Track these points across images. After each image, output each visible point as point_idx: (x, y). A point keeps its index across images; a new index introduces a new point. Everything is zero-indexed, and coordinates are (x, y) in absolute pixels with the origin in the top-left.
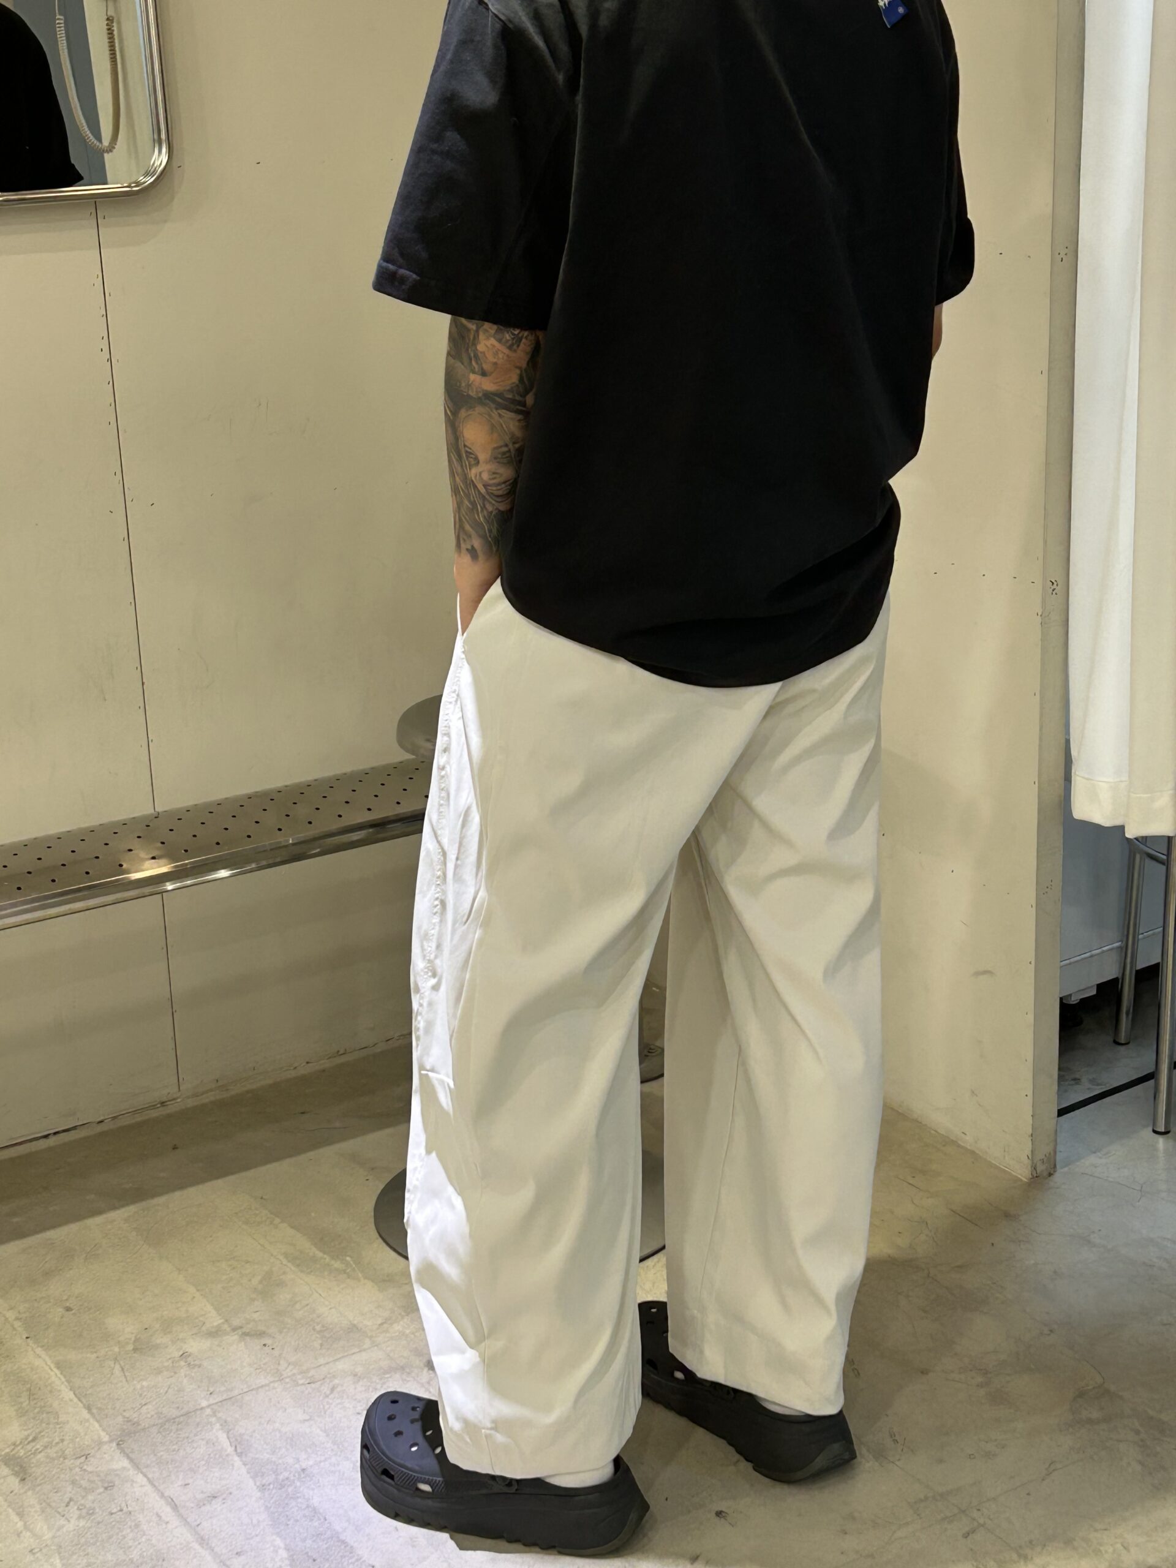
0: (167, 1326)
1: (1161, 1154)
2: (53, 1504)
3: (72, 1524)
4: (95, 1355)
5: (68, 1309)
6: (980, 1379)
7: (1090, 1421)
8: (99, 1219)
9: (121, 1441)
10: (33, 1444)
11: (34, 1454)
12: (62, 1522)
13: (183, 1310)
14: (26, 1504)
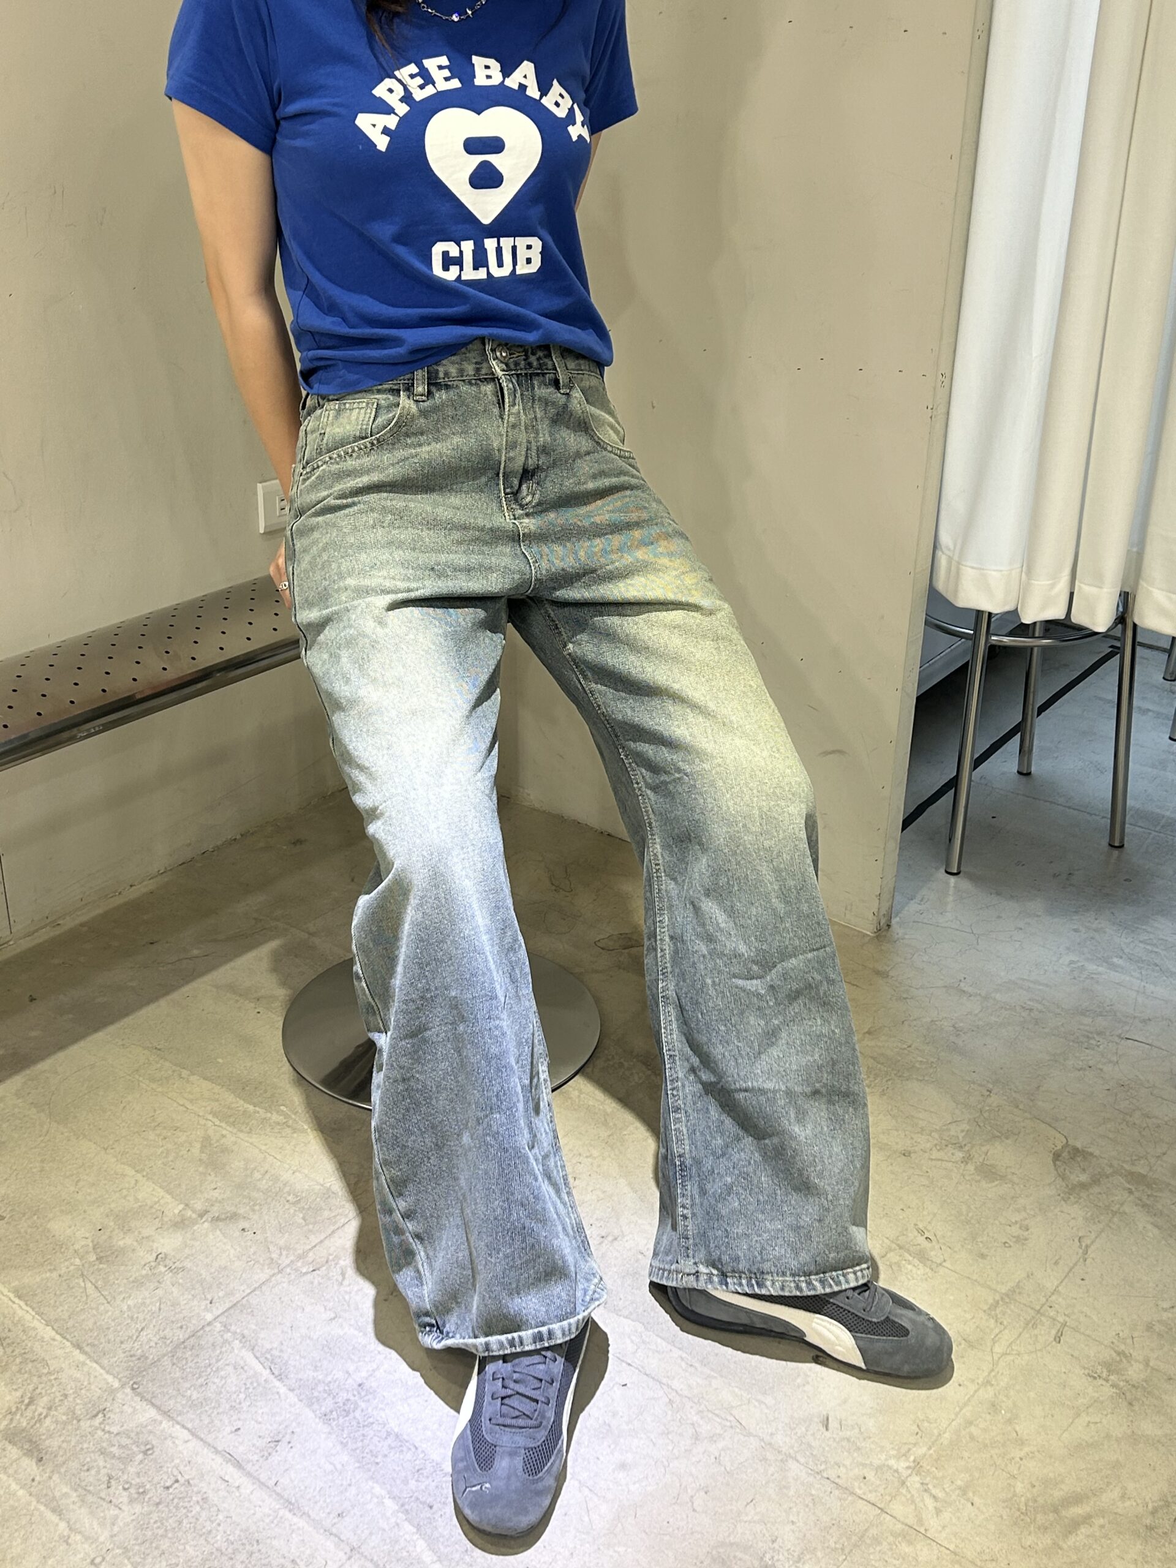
3: (127, 1512)
9: (135, 1383)
13: (131, 1198)
14: (57, 1494)
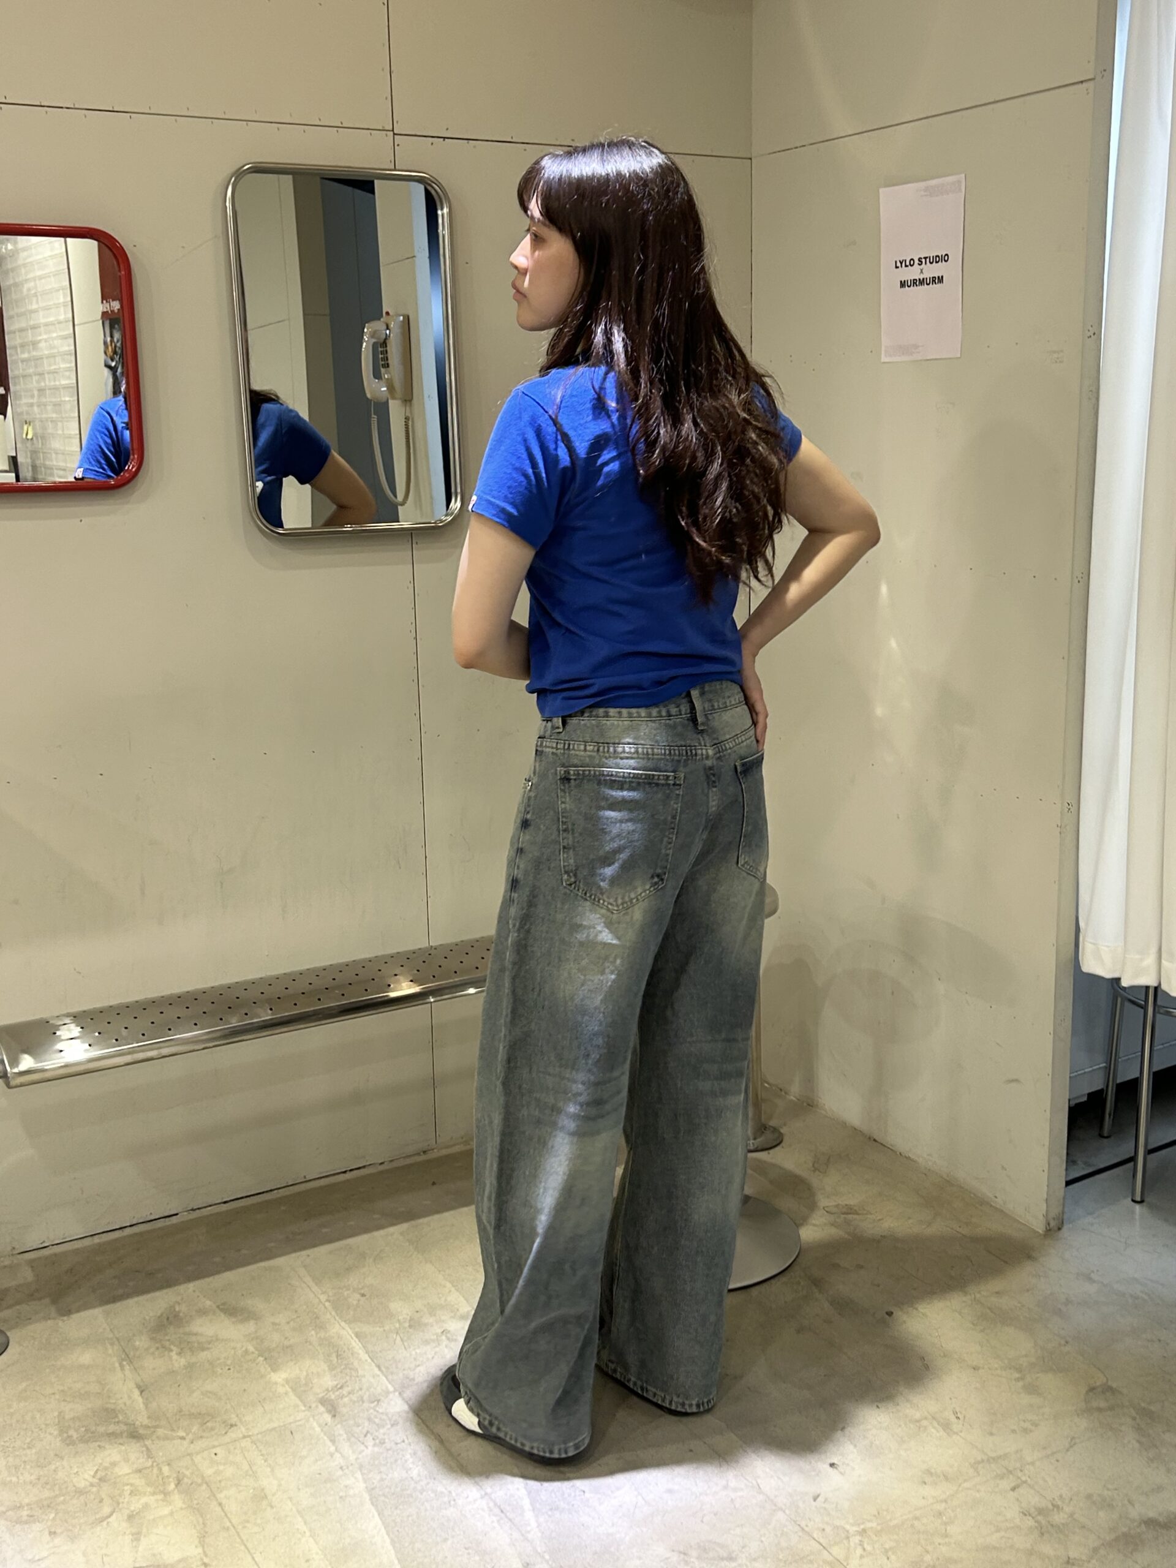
0: (432, 1310)
1: (1137, 1217)
2: (356, 1435)
3: (370, 1450)
4: (382, 1329)
5: (363, 1295)
6: (1017, 1375)
7: (1100, 1410)
8: (382, 1232)
10: (341, 1391)
11: (342, 1398)
12: (362, 1447)
13: (443, 1299)
14: (336, 1433)
